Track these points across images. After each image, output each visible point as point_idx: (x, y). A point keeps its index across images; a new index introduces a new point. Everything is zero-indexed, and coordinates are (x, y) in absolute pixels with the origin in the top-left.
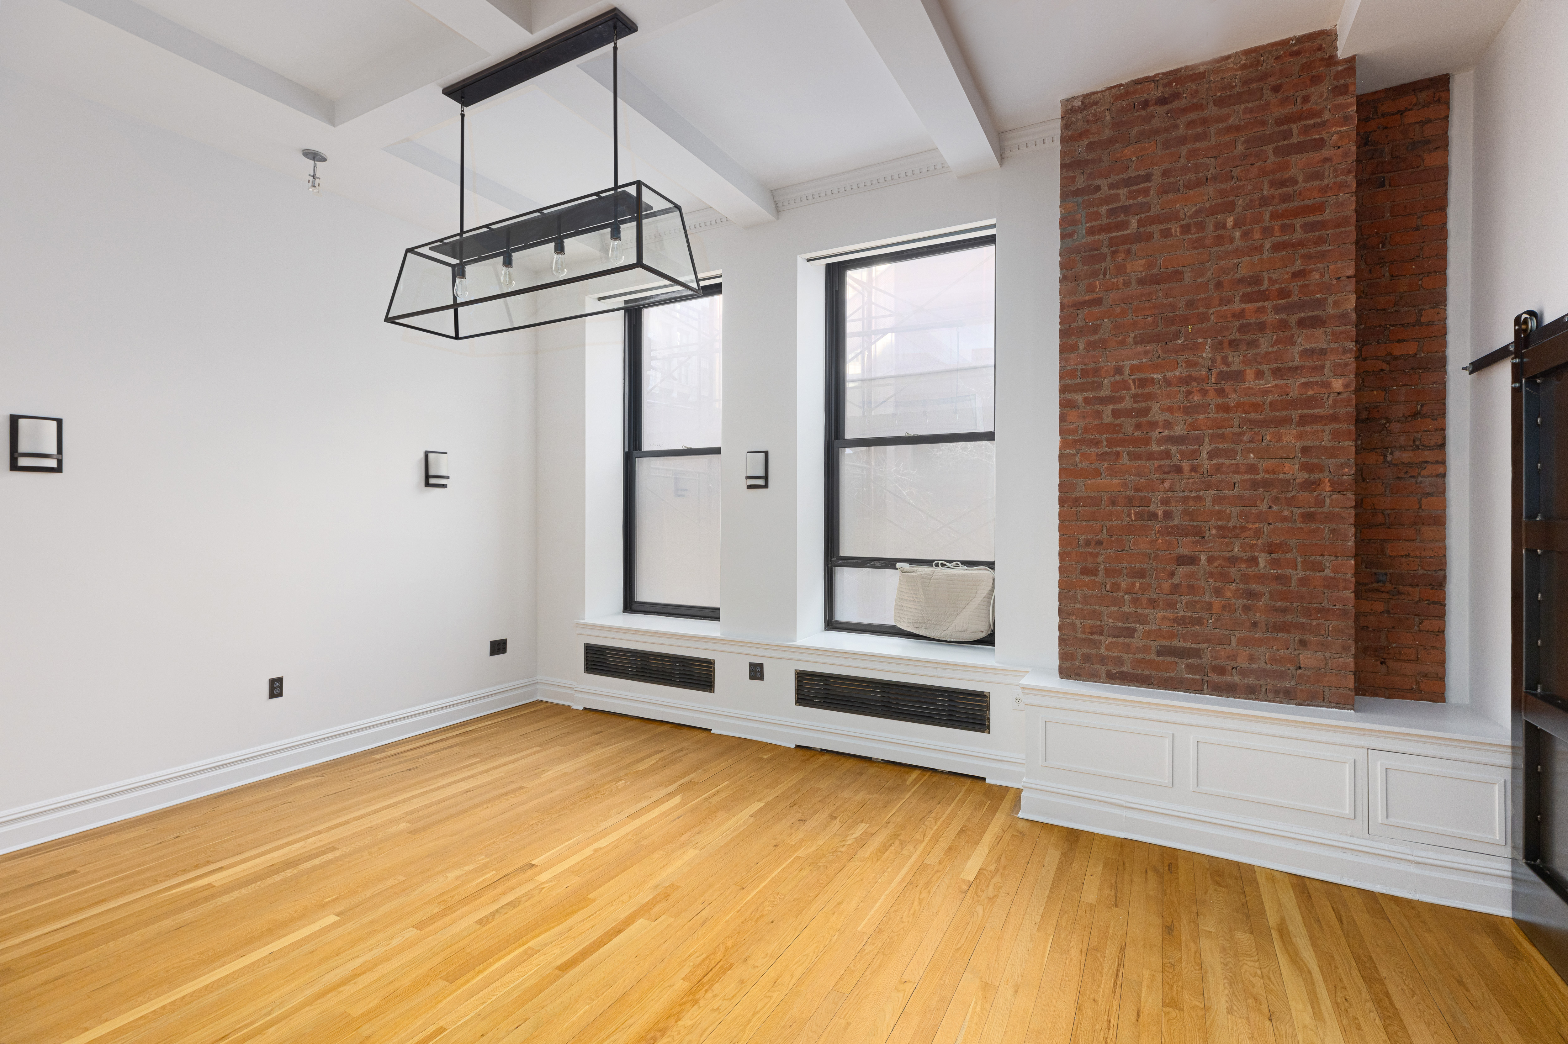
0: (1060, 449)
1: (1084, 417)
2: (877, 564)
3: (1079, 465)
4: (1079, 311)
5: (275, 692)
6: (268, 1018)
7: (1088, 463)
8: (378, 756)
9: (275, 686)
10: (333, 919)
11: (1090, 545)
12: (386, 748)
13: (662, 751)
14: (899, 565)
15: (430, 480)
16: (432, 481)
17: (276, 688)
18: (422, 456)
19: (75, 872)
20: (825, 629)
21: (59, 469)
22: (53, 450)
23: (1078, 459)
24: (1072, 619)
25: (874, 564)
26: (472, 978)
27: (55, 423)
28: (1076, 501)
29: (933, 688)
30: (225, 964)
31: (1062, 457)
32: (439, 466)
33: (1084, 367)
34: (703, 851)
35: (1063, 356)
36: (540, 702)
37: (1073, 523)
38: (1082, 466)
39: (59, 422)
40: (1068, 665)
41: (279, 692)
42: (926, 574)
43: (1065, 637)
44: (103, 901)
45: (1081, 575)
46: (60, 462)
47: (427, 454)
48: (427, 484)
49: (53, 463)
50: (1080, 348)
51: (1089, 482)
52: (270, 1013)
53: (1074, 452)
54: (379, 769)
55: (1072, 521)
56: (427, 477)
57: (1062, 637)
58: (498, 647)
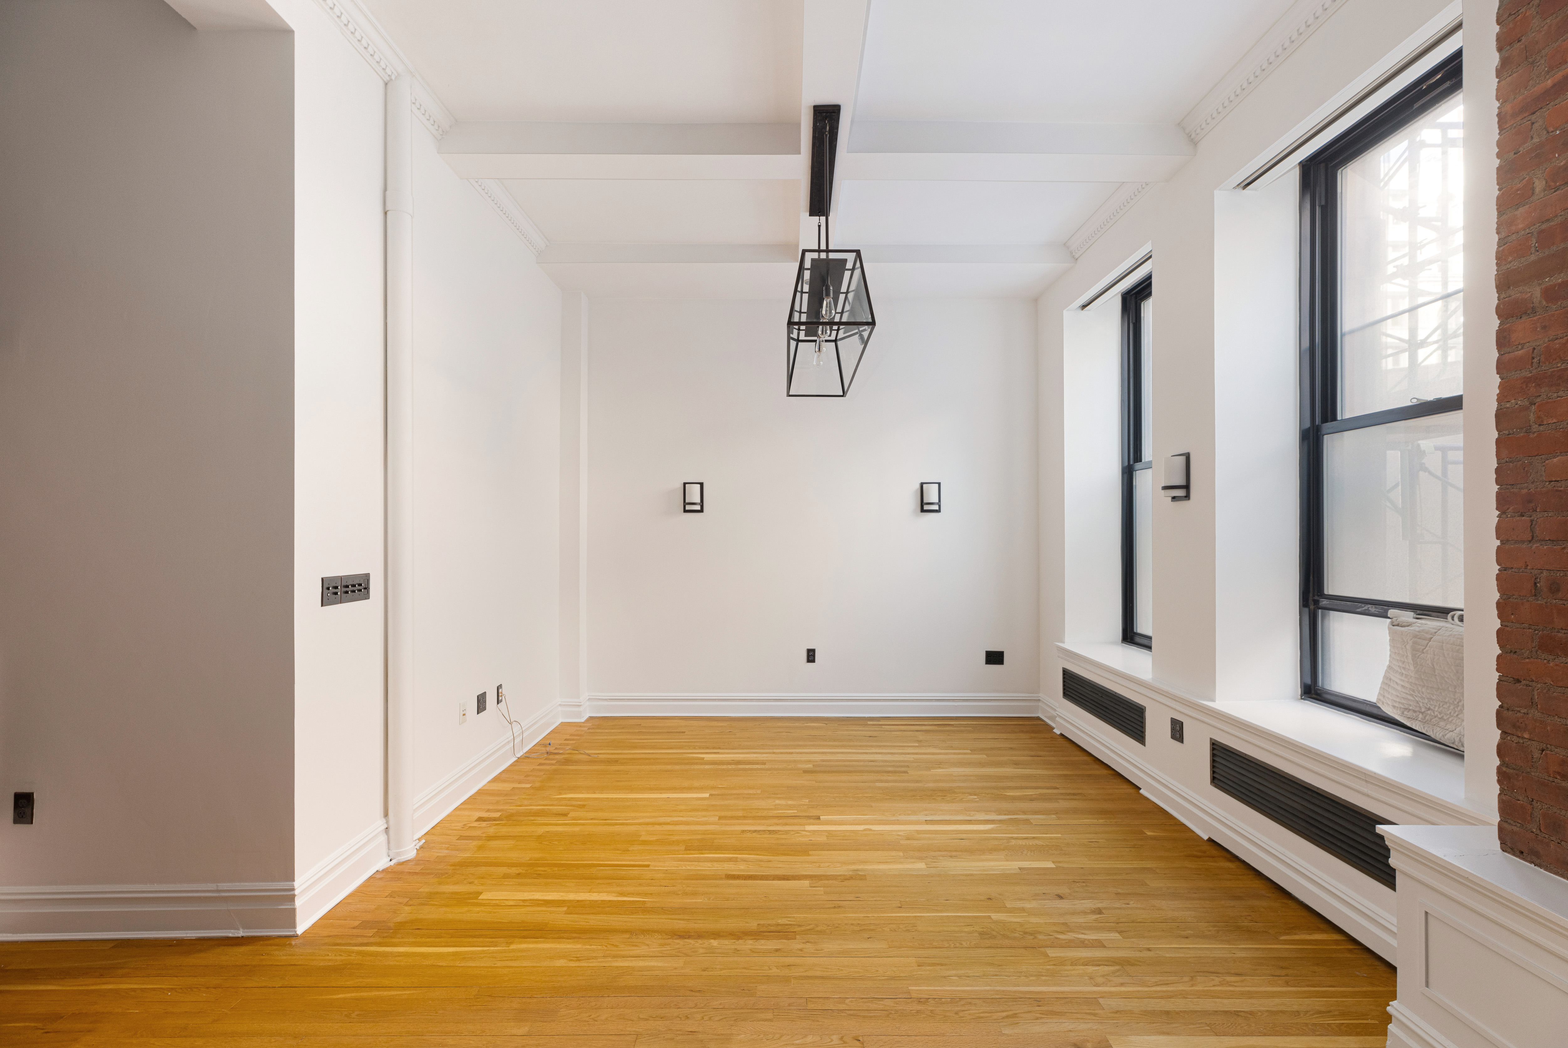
0: (1499, 400)
1: (1544, 327)
2: (1373, 609)
3: (1535, 427)
4: (1534, 117)
5: (810, 659)
6: (625, 821)
7: (1555, 421)
8: (869, 723)
9: (810, 654)
10: (707, 795)
11: (1558, 590)
12: (882, 719)
13: (1058, 788)
14: (1392, 612)
15: (924, 507)
16: (926, 507)
17: (811, 656)
18: (918, 486)
19: (685, 732)
20: (1301, 697)
21: (701, 511)
22: (698, 501)
23: (1532, 417)
24: (1523, 738)
25: (1368, 609)
26: (694, 854)
27: (699, 485)
28: (1530, 502)
29: (1363, 812)
30: (654, 793)
31: (1500, 416)
32: (932, 495)
33: (1544, 226)
34: (928, 869)
35: (1504, 217)
36: (1038, 719)
37: (1524, 546)
38: (1541, 428)
39: (702, 484)
40: (1515, 828)
41: (812, 659)
42: (1423, 631)
43: (1508, 771)
44: (671, 748)
45: (1539, 652)
46: (702, 507)
47: (922, 485)
48: (923, 510)
49: (698, 508)
50: (1537, 190)
51: (1555, 460)
52: (627, 820)
53: (1527, 403)
54: (862, 731)
55: (1523, 542)
56: (922, 504)
57: (1504, 769)
58: (995, 658)
